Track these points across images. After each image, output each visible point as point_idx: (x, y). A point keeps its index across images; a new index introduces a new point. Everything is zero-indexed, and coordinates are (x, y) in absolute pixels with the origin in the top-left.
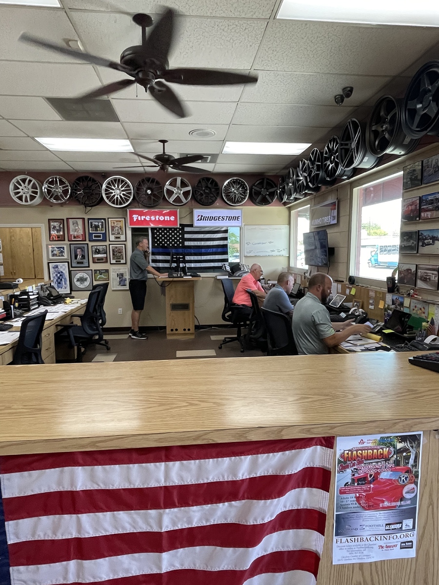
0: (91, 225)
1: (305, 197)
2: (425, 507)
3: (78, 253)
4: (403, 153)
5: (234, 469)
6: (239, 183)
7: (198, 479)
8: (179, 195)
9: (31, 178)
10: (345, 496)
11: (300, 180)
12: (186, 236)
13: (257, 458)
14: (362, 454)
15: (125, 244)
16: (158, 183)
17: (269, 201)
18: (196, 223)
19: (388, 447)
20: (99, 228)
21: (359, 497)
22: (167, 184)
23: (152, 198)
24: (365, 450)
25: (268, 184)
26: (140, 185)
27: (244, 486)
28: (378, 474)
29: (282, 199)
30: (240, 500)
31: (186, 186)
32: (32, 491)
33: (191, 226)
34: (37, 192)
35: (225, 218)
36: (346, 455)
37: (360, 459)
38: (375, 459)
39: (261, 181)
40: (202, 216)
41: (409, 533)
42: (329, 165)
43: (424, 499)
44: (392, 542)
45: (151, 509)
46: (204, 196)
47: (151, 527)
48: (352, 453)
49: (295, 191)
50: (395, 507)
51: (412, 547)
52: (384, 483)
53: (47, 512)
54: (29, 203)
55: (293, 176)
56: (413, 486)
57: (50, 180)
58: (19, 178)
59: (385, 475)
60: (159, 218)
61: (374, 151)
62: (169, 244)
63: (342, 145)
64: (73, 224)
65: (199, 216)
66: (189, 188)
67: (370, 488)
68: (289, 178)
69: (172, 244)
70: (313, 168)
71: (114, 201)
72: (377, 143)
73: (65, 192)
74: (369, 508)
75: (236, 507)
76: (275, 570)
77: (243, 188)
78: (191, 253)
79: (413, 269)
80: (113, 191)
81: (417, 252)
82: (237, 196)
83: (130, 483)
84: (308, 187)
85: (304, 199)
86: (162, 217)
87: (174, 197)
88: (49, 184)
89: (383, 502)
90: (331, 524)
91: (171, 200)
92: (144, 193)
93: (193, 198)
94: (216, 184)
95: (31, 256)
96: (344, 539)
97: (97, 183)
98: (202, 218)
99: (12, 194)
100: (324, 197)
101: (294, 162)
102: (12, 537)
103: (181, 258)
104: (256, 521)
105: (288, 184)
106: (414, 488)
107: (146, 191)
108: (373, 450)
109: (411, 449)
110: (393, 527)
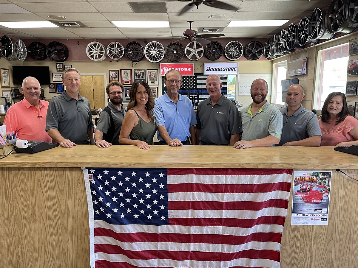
0: (136, 74)
1: (284, 55)
2: (332, 204)
3: (127, 92)
4: (348, 32)
5: (252, 180)
6: (236, 45)
7: (238, 183)
8: (195, 54)
9: (100, 44)
10: (297, 196)
11: (281, 44)
12: (199, 82)
13: (261, 176)
14: (304, 179)
15: (157, 87)
16: (181, 46)
17: (257, 57)
18: (206, 73)
19: (316, 177)
20: (141, 76)
21: (303, 197)
22: (187, 46)
23: (177, 56)
24: (306, 177)
25: (257, 44)
26: (169, 47)
27: (255, 188)
28: (311, 188)
29: (267, 56)
30: (254, 192)
31: (200, 47)
32: (178, 182)
33: (202, 74)
34: (103, 52)
35: (226, 69)
36: (298, 179)
37: (304, 181)
38: (310, 181)
39: (252, 43)
40: (210, 68)
41: (325, 214)
42: (301, 36)
43: (332, 200)
44: (317, 217)
45: (219, 193)
46: (212, 54)
47: (219, 200)
48: (300, 178)
49: (277, 51)
50: (319, 202)
51: (326, 221)
52: (314, 192)
53: (182, 191)
54: (98, 60)
55: (276, 40)
56: (327, 194)
57: (112, 44)
58: (92, 43)
59: (314, 189)
60: (180, 69)
61: (330, 31)
62: (187, 87)
63: (310, 23)
64: (125, 74)
65: (207, 68)
66: (202, 49)
67: (308, 193)
68: (273, 41)
69: (188, 87)
70: (290, 36)
71: (152, 58)
72: (332, 25)
73: (121, 52)
74: (307, 202)
75: (252, 195)
76: (267, 224)
77: (239, 48)
78: (201, 93)
79: (354, 105)
80: (151, 52)
81: (356, 95)
82: (235, 54)
83: (212, 182)
84: (286, 49)
85: (283, 56)
86: (182, 68)
87: (192, 54)
88: (110, 47)
89: (314, 200)
90: (291, 207)
91: (189, 58)
92: (172, 52)
93: (204, 55)
94: (221, 46)
95: (92, 94)
96: (296, 214)
97: (141, 46)
98: (210, 69)
99: (88, 54)
100: (297, 56)
101: (277, 31)
102: (170, 199)
103: (196, 97)
104: (260, 200)
105: (272, 46)
106: (327, 195)
107: (173, 51)
108: (309, 177)
109: (326, 178)
110: (318, 211)
